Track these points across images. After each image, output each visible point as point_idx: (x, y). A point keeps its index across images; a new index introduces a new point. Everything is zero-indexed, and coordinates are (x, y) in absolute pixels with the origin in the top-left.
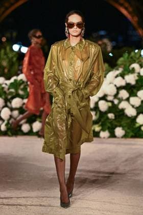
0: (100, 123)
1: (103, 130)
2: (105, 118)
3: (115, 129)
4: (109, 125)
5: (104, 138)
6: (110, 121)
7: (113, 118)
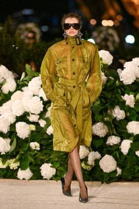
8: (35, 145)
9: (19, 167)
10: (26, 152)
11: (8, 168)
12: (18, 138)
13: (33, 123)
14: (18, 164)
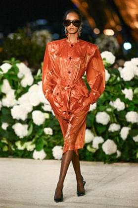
0: (34, 140)
1: (37, 149)
2: (40, 134)
3: (53, 148)
4: (45, 142)
5: (39, 159)
6: (46, 138)
7: (51, 133)
8: (48, 131)
9: (35, 149)
10: (40, 136)
11: (25, 149)
12: (34, 125)
13: (48, 112)
14: (34, 146)
